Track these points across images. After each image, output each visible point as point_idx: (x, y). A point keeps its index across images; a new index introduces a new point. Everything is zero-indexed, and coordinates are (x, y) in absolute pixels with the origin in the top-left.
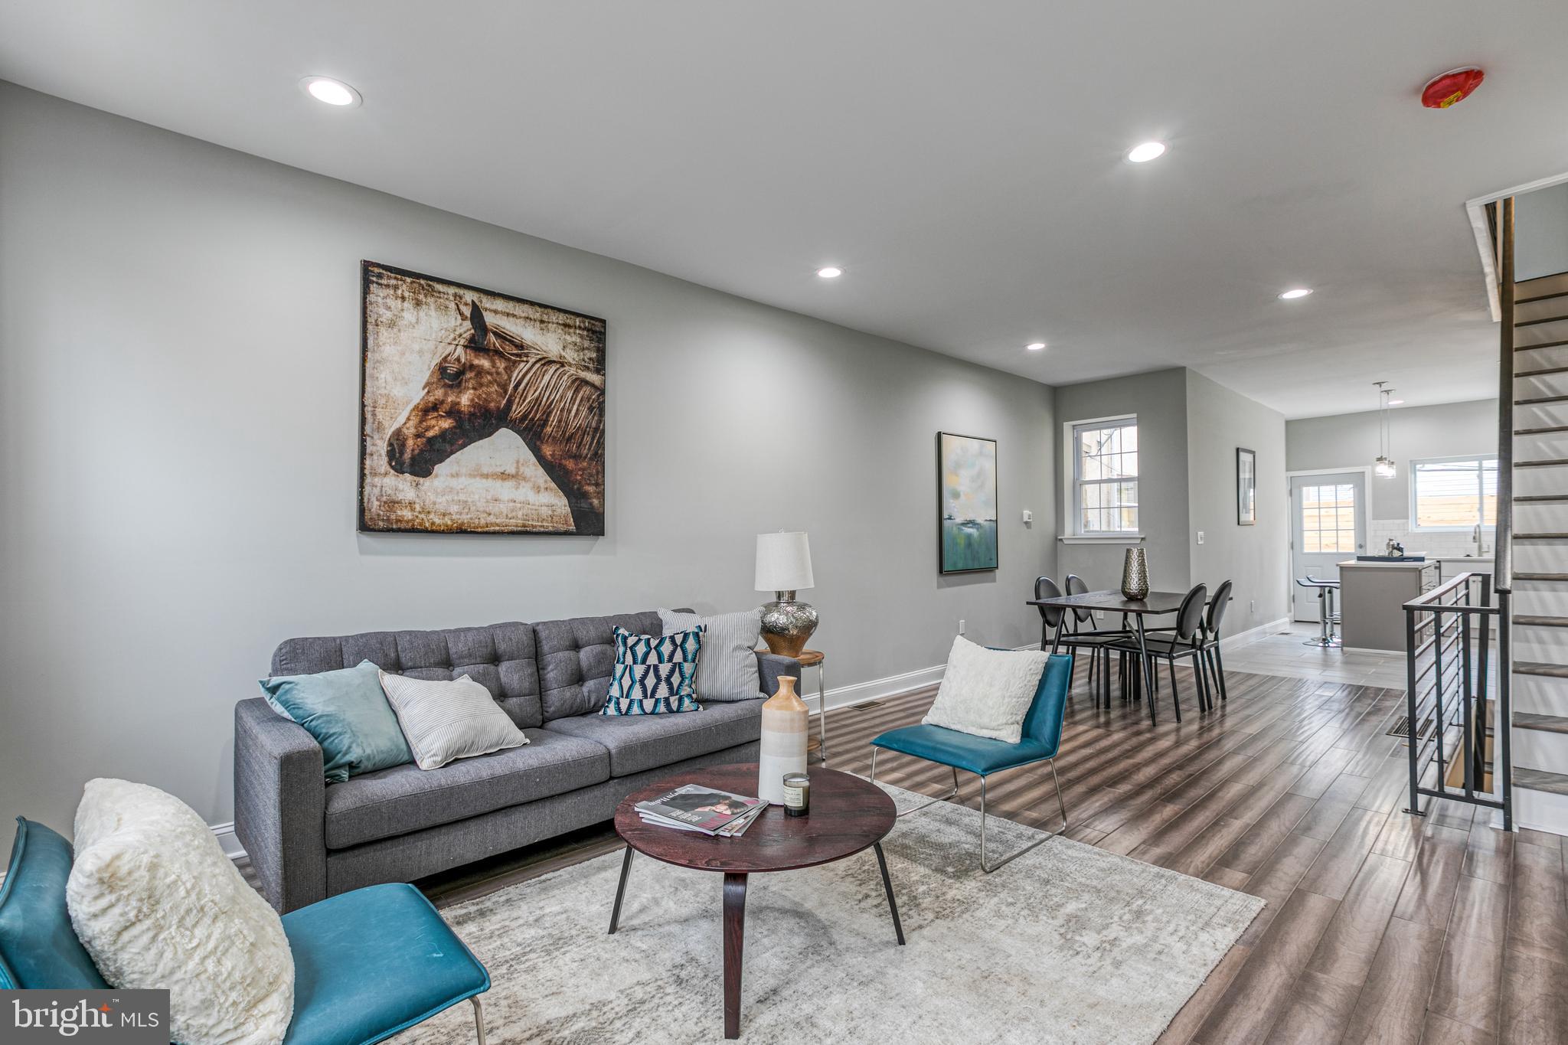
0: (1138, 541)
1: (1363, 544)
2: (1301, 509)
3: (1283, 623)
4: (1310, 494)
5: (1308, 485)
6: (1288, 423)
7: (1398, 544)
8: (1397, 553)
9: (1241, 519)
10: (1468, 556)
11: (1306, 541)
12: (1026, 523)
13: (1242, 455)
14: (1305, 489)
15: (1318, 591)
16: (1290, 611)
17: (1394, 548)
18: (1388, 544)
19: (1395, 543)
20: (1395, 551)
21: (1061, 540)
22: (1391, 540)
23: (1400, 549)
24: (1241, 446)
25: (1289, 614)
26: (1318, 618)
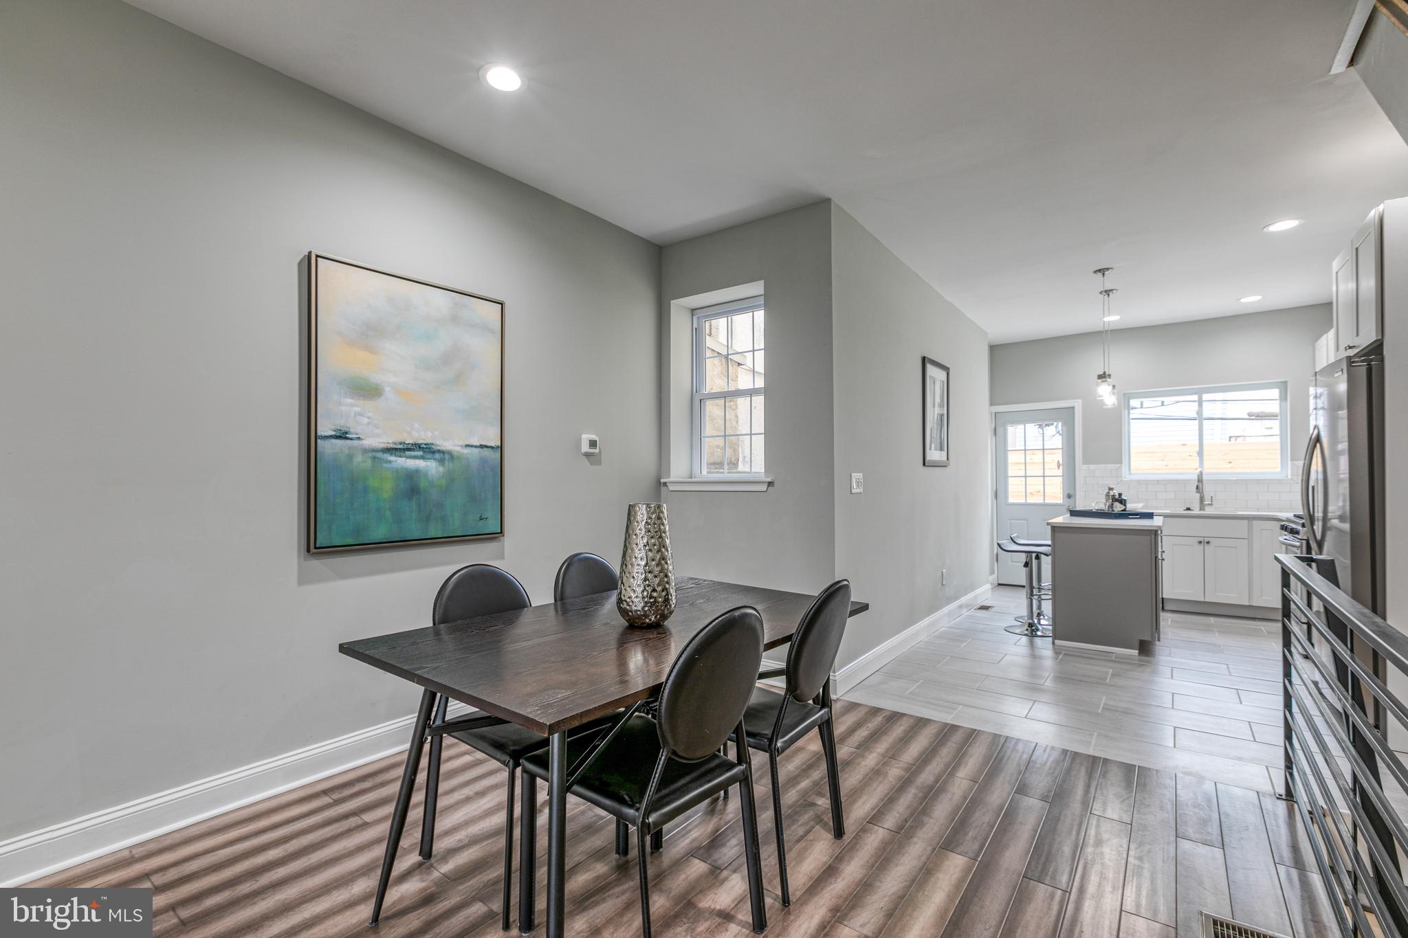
0: (764, 488)
1: (1071, 493)
2: (1006, 451)
3: (984, 592)
4: (1015, 433)
5: (1015, 422)
6: (993, 349)
7: (1120, 495)
8: (1118, 508)
9: (928, 458)
10: (1188, 509)
11: (1011, 489)
12: (587, 455)
13: (930, 369)
14: (1010, 429)
15: (1023, 558)
16: (992, 572)
17: (1114, 499)
18: (1108, 495)
19: (1116, 492)
20: (1117, 504)
21: (665, 484)
22: (1111, 489)
23: (1123, 502)
24: (929, 355)
25: (991, 578)
26: (1024, 582)
